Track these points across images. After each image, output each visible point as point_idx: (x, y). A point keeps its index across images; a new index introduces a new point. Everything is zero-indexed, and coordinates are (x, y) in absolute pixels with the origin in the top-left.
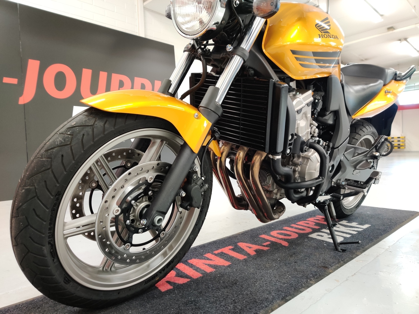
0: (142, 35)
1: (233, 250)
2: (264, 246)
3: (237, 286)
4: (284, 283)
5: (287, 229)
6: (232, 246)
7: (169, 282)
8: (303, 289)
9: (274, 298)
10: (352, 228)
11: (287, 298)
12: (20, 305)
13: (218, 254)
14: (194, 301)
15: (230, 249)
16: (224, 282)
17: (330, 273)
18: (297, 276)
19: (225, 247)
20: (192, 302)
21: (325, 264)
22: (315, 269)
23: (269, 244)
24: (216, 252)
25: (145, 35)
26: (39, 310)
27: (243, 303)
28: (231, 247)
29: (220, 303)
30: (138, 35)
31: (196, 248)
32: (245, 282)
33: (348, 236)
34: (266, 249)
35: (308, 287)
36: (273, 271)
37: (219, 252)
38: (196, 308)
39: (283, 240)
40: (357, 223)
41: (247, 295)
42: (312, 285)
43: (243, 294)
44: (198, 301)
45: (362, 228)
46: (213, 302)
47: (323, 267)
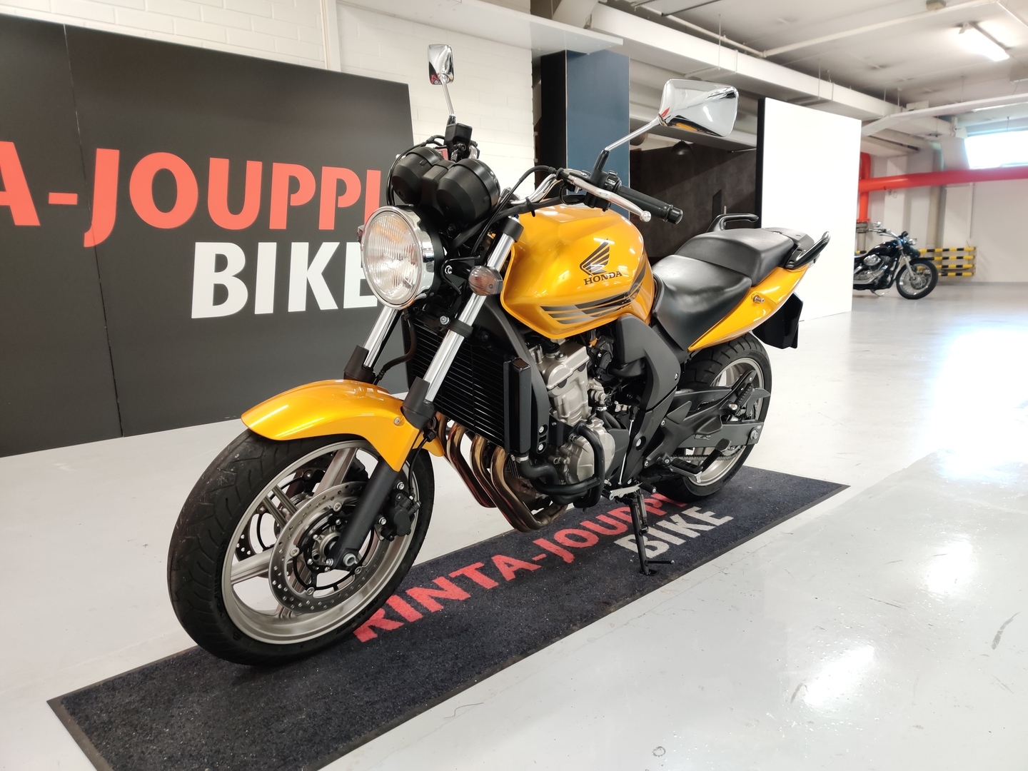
0: (335, 67)
1: (481, 570)
2: (534, 562)
3: (467, 634)
4: (535, 630)
5: (588, 526)
6: (482, 563)
7: (373, 628)
8: (558, 638)
9: (510, 653)
10: (698, 524)
11: (529, 652)
12: (169, 660)
13: (456, 577)
14: (403, 656)
15: (477, 569)
16: (450, 628)
17: (610, 612)
18: (559, 618)
19: (470, 565)
20: (400, 657)
21: (610, 598)
22: (589, 607)
23: (544, 559)
24: (453, 575)
25: (342, 65)
26: (198, 667)
27: (467, 658)
28: (479, 565)
29: (437, 659)
30: (326, 68)
31: (422, 567)
32: (481, 628)
33: (679, 542)
34: (533, 567)
35: (566, 635)
36: (528, 609)
37: (458, 575)
38: (403, 666)
39: (568, 550)
40: (713, 514)
41: (477, 647)
42: (573, 631)
43: (471, 647)
44: (408, 656)
45: (714, 525)
46: (428, 657)
47: (604, 603)
